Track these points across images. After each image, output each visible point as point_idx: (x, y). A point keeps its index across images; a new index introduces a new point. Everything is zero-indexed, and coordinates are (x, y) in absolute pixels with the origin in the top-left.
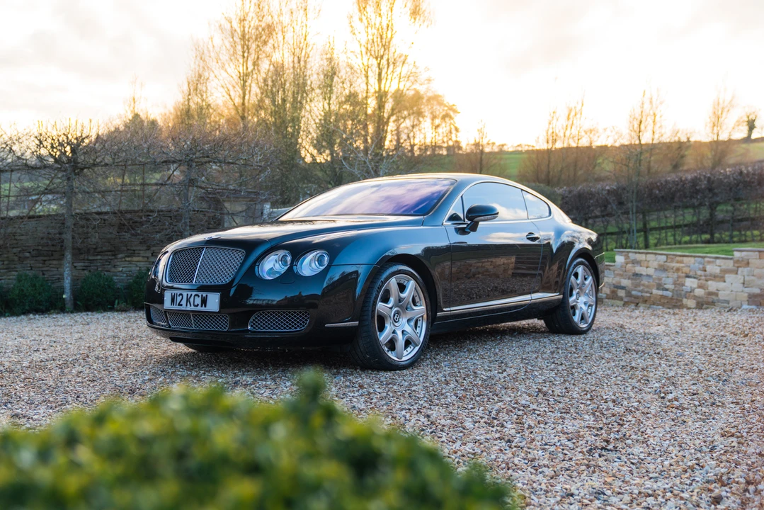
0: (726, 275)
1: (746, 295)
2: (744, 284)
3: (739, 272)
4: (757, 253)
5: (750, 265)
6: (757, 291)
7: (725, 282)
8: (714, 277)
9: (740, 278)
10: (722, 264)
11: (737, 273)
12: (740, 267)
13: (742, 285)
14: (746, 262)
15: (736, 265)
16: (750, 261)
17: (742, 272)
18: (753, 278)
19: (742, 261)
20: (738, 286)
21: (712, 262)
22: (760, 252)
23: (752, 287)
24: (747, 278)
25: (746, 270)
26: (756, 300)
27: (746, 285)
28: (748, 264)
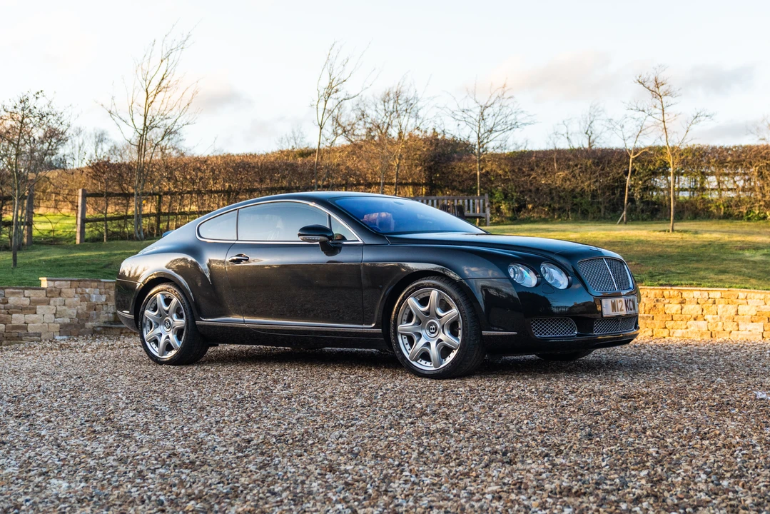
0: (38, 307)
1: (59, 325)
2: (55, 314)
3: (52, 302)
4: (69, 282)
5: (62, 294)
6: (67, 320)
7: (36, 313)
8: (22, 309)
9: (52, 308)
10: (32, 295)
11: (49, 304)
12: (53, 297)
13: (53, 316)
14: (57, 292)
15: (49, 295)
16: (63, 290)
17: (55, 302)
18: (64, 308)
19: (56, 291)
20: (50, 317)
21: (19, 293)
22: (71, 281)
23: (64, 317)
24: (59, 308)
25: (58, 300)
26: (67, 330)
27: (57, 316)
28: (60, 294)
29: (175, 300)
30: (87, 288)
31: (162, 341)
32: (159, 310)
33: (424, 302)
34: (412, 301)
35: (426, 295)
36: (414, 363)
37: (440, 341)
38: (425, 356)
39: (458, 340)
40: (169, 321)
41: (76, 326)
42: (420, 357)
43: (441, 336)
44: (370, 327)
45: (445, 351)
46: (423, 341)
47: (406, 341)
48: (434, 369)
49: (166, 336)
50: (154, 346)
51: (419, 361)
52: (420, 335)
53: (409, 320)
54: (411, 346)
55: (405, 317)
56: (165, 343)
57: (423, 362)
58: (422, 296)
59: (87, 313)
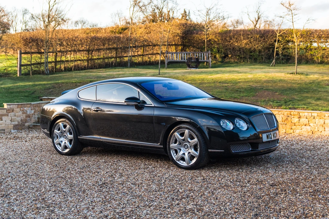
0: (3, 117)
1: (13, 125)
2: (11, 120)
3: (9, 115)
4: (17, 105)
5: (14, 111)
6: (17, 123)
7: (2, 120)
9: (10, 118)
11: (8, 116)
12: (10, 112)
14: (12, 110)
15: (8, 112)
16: (14, 109)
17: (10, 115)
18: (15, 117)
19: (11, 110)
20: (8, 122)
22: (18, 105)
23: (15, 121)
24: (13, 118)
25: (12, 114)
26: (16, 127)
27: (12, 121)
28: (13, 111)
29: (68, 126)
30: (25, 107)
31: (63, 144)
32: (61, 131)
33: (182, 135)
34: (177, 134)
35: (183, 132)
36: (178, 162)
37: (189, 153)
38: (183, 159)
39: (198, 153)
40: (65, 135)
41: (21, 125)
42: (181, 159)
43: (190, 151)
44: (157, 145)
45: (192, 157)
46: (182, 152)
47: (174, 152)
48: (186, 165)
49: (64, 142)
50: (59, 146)
51: (180, 161)
52: (180, 150)
53: (175, 143)
54: (177, 154)
55: (174, 141)
56: (64, 145)
57: (182, 162)
58: (181, 132)
59: (25, 119)
